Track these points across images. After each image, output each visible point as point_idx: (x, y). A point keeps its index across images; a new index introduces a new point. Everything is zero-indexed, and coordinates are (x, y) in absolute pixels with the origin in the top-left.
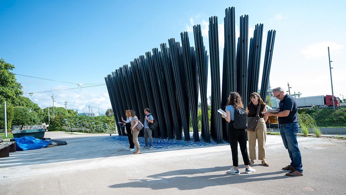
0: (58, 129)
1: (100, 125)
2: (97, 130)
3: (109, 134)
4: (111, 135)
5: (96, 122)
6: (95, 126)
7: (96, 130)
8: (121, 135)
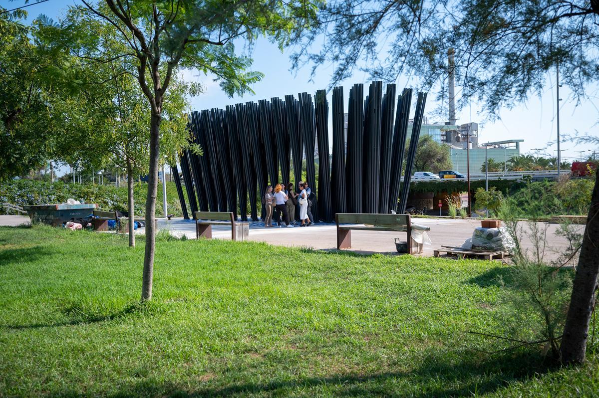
4: (169, 219)
8: (189, 219)
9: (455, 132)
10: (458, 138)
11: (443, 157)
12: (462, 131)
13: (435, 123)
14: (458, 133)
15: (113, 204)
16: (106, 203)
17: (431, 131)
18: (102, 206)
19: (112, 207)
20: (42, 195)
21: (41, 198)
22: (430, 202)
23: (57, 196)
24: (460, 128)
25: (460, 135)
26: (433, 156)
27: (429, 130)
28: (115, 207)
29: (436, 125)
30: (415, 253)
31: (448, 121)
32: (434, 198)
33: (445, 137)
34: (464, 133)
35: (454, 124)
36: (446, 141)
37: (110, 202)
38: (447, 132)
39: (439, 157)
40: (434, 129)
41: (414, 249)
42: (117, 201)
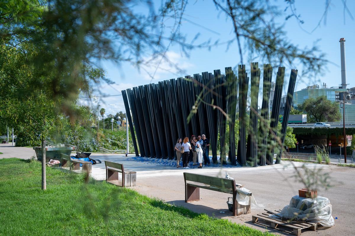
0: (30, 144)
1: (85, 141)
2: (82, 148)
3: (125, 154)
4: (126, 156)
5: (80, 136)
6: (79, 141)
7: (80, 146)
8: (139, 156)
9: (346, 93)
10: (348, 97)
11: (334, 111)
12: (351, 93)
13: (331, 87)
14: (348, 94)
15: (112, 142)
16: (108, 141)
17: (328, 93)
18: (105, 142)
19: (111, 143)
20: (70, 135)
21: (69, 137)
22: (325, 141)
23: (79, 136)
24: (350, 91)
25: (349, 95)
26: (327, 110)
27: (327, 92)
28: (113, 143)
29: (332, 88)
30: (241, 213)
31: (341, 86)
32: (327, 139)
33: (339, 96)
34: (352, 93)
35: (345, 88)
36: (340, 99)
37: (110, 140)
38: (340, 93)
39: (331, 110)
40: (330, 91)
41: (239, 210)
42: (114, 140)
